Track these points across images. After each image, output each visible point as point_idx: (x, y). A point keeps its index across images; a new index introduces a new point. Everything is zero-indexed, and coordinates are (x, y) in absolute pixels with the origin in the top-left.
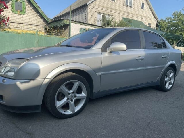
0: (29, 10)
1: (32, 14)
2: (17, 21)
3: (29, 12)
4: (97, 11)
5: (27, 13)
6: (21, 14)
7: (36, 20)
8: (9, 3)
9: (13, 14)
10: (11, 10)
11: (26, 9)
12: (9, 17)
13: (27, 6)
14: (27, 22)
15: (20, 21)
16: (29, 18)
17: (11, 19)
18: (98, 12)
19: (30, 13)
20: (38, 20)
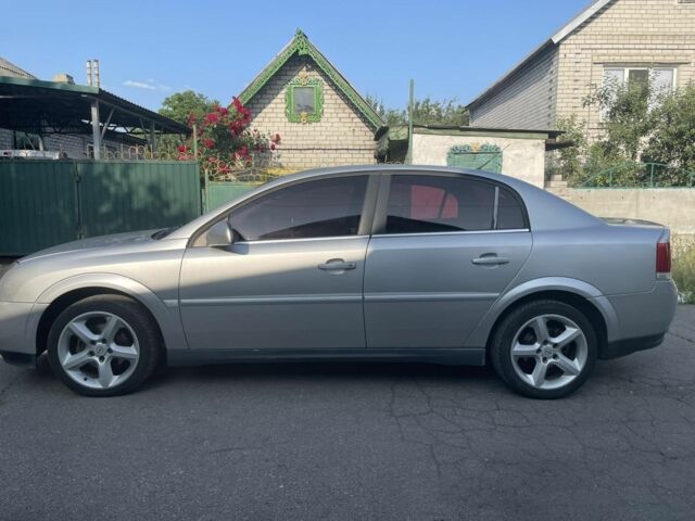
0: (332, 106)
1: (340, 115)
2: (301, 143)
3: (333, 111)
4: (602, 59)
5: (326, 115)
6: (310, 122)
7: (351, 134)
8: (279, 96)
9: (290, 124)
10: (283, 115)
11: (324, 106)
12: (278, 136)
13: (326, 97)
14: (327, 142)
15: (309, 142)
16: (333, 129)
17: (285, 141)
18: (605, 64)
19: (334, 115)
20: (356, 134)
